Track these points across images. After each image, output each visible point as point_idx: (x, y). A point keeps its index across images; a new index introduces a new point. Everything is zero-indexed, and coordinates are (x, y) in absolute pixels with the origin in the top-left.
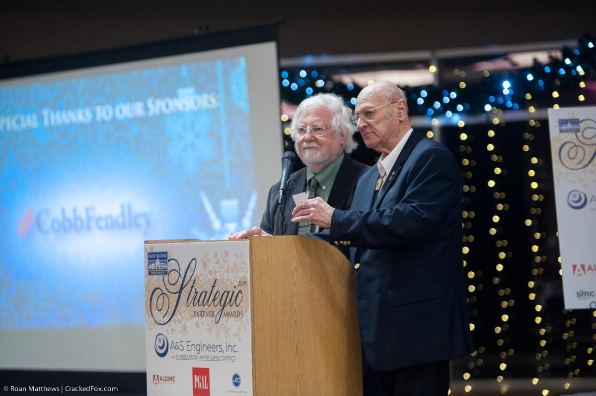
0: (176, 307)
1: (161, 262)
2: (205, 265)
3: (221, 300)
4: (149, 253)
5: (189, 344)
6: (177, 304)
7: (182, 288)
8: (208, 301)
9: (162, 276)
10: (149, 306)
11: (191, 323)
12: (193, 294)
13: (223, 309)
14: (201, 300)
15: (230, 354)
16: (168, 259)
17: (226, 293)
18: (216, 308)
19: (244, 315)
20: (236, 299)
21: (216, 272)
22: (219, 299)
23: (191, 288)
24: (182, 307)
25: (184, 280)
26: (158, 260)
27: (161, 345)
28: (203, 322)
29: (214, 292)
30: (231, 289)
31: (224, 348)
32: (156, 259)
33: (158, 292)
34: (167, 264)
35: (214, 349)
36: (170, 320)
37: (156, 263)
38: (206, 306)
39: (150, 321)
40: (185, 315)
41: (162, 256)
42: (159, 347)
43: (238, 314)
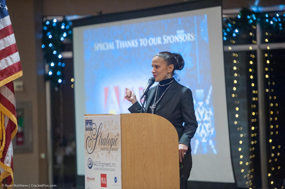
0: (95, 145)
1: (90, 125)
2: (105, 127)
3: (110, 143)
4: (86, 120)
5: (100, 163)
6: (95, 144)
7: (97, 137)
8: (106, 143)
9: (90, 131)
10: (86, 145)
11: (100, 153)
12: (101, 140)
13: (111, 147)
14: (104, 143)
15: (113, 168)
16: (93, 123)
17: (112, 139)
18: (109, 146)
19: (118, 149)
20: (115, 143)
21: (109, 130)
22: (110, 142)
23: (100, 137)
24: (97, 146)
25: (98, 133)
26: (89, 123)
27: (90, 163)
28: (104, 153)
29: (108, 139)
30: (114, 137)
31: (111, 164)
32: (88, 123)
33: (89, 138)
34: (92, 126)
35: (108, 165)
36: (93, 151)
37: (88, 125)
38: (105, 145)
39: (86, 152)
40: (98, 150)
41: (91, 122)
42: (89, 164)
43: (116, 149)
